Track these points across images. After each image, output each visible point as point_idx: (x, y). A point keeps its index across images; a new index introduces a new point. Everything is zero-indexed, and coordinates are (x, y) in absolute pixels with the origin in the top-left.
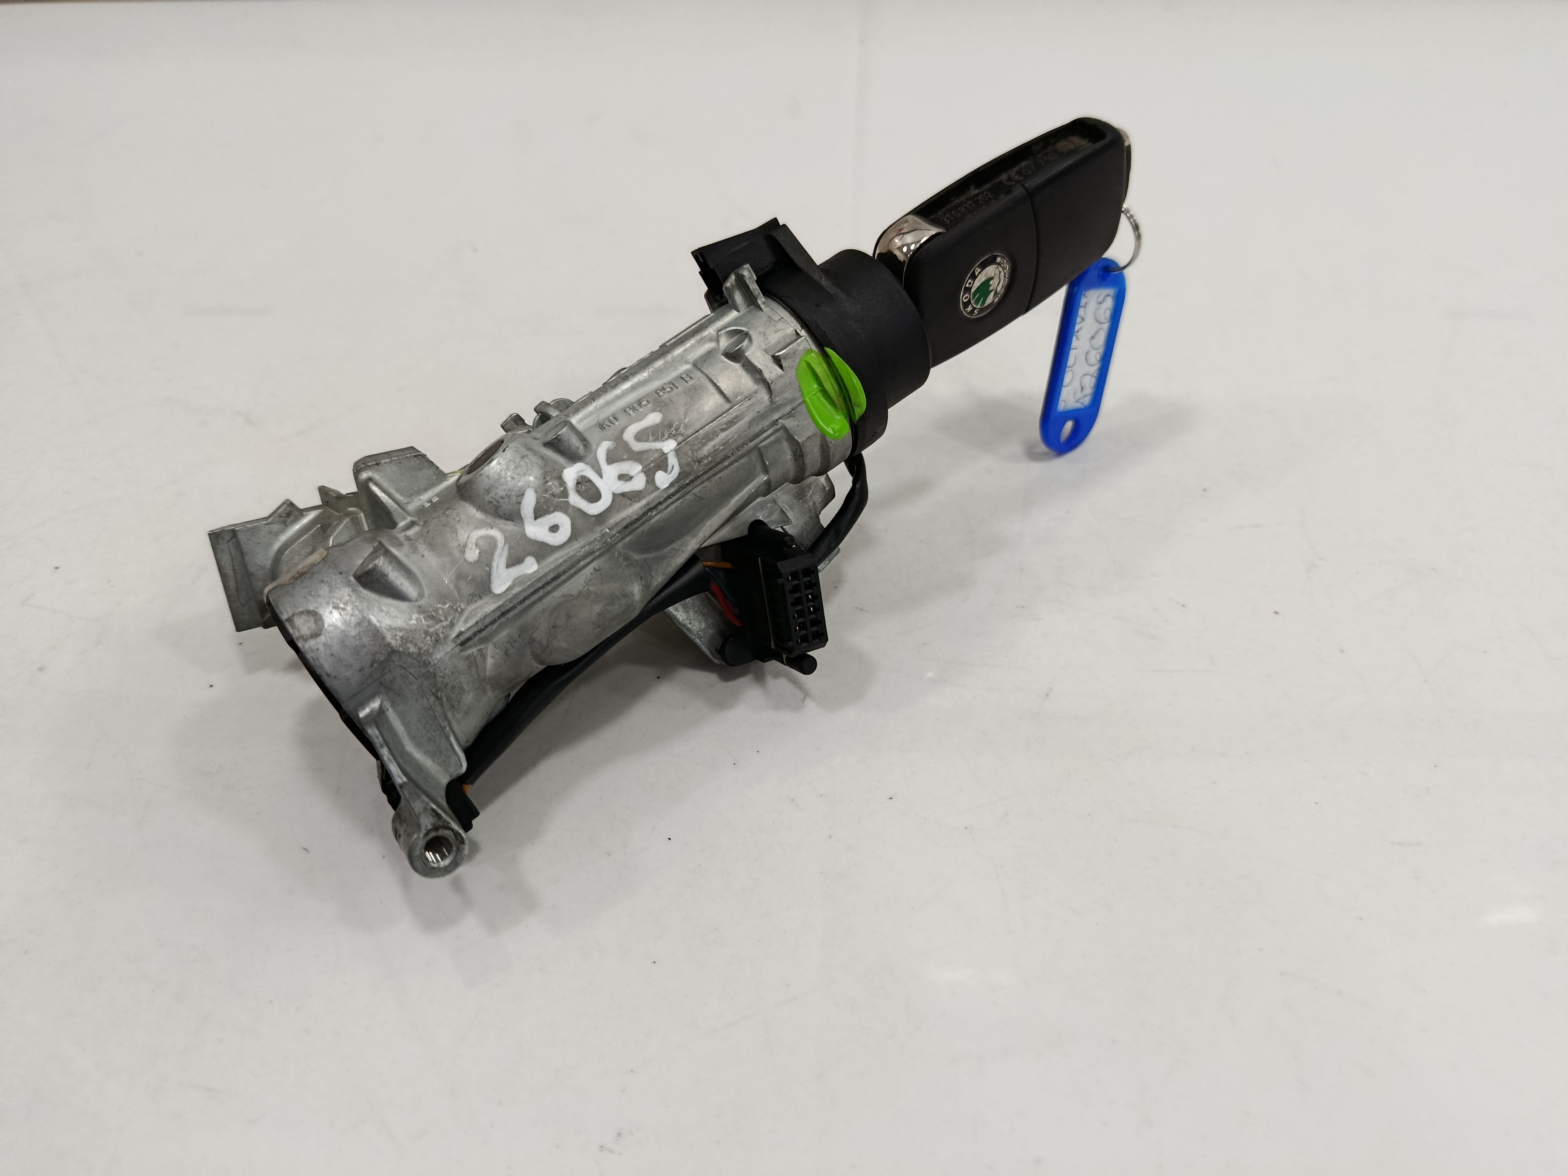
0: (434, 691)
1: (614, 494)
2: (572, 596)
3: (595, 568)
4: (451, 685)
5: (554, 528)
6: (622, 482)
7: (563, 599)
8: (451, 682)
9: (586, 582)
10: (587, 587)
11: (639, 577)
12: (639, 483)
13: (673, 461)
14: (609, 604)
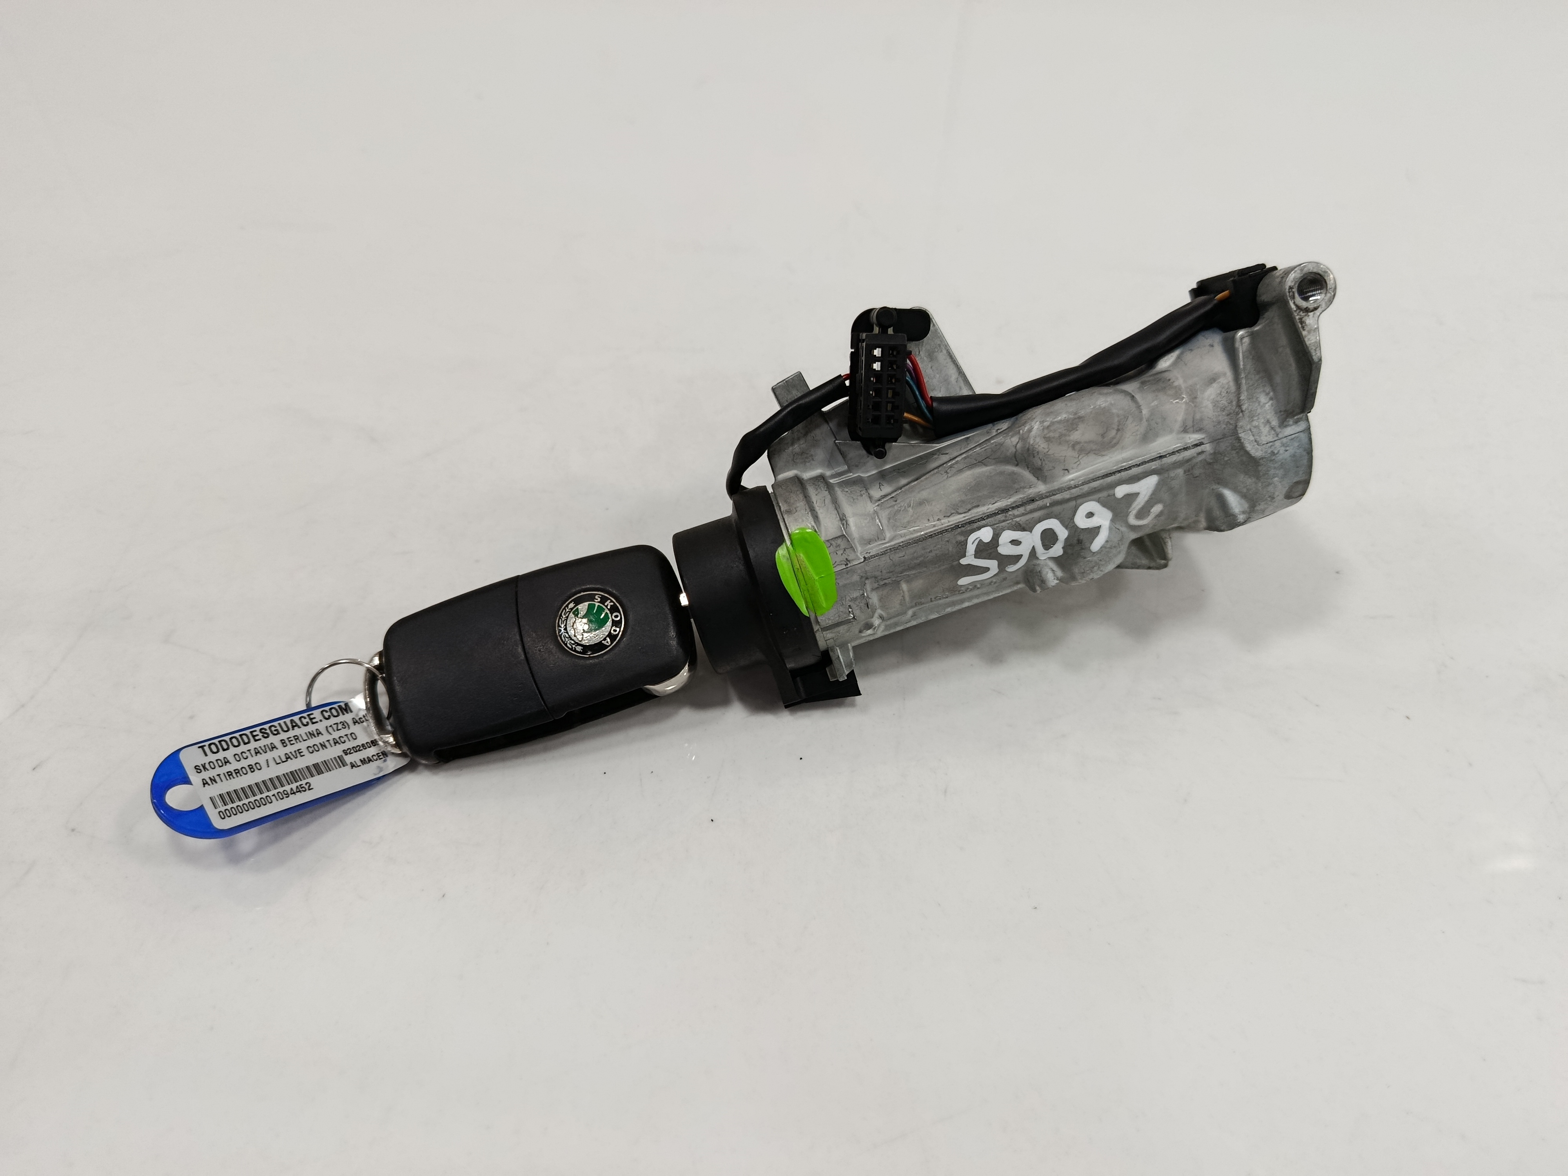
0: (1241, 414)
1: (1031, 532)
2: (1095, 454)
3: (1067, 473)
4: (1224, 413)
5: (1090, 515)
6: (1020, 540)
7: (1103, 453)
8: (1223, 415)
9: (1078, 463)
10: (1080, 458)
11: (1030, 452)
12: (1007, 536)
13: (971, 548)
14: (1065, 435)
